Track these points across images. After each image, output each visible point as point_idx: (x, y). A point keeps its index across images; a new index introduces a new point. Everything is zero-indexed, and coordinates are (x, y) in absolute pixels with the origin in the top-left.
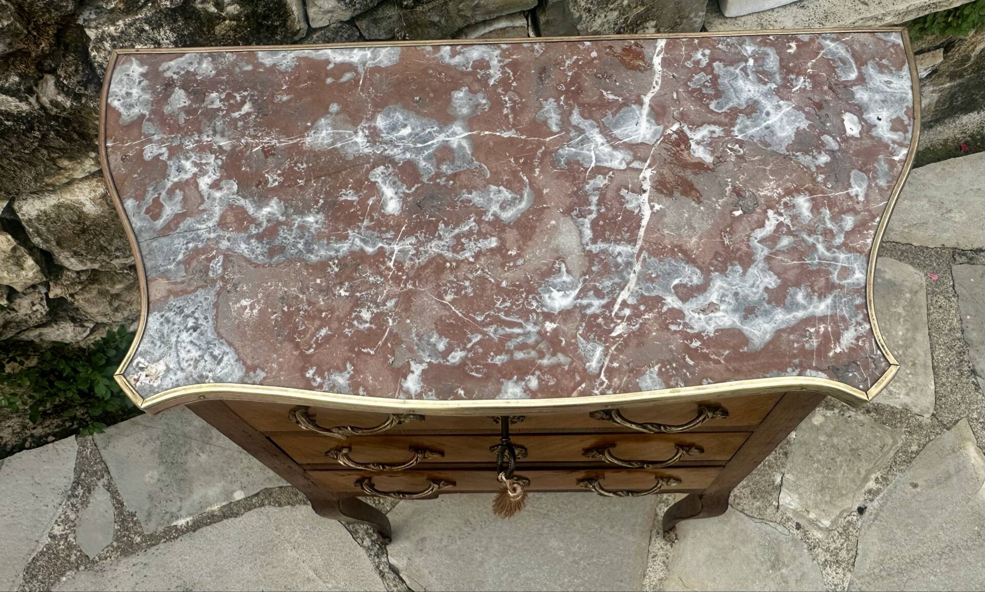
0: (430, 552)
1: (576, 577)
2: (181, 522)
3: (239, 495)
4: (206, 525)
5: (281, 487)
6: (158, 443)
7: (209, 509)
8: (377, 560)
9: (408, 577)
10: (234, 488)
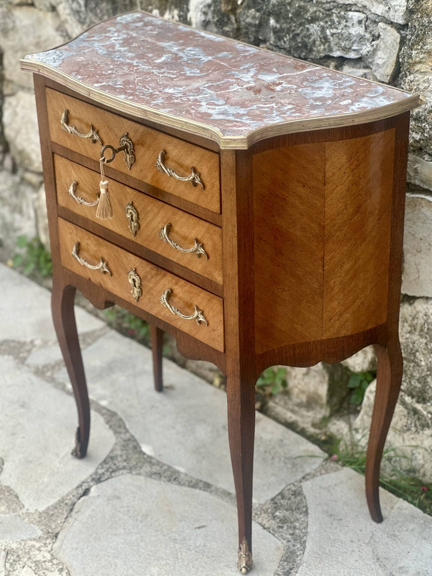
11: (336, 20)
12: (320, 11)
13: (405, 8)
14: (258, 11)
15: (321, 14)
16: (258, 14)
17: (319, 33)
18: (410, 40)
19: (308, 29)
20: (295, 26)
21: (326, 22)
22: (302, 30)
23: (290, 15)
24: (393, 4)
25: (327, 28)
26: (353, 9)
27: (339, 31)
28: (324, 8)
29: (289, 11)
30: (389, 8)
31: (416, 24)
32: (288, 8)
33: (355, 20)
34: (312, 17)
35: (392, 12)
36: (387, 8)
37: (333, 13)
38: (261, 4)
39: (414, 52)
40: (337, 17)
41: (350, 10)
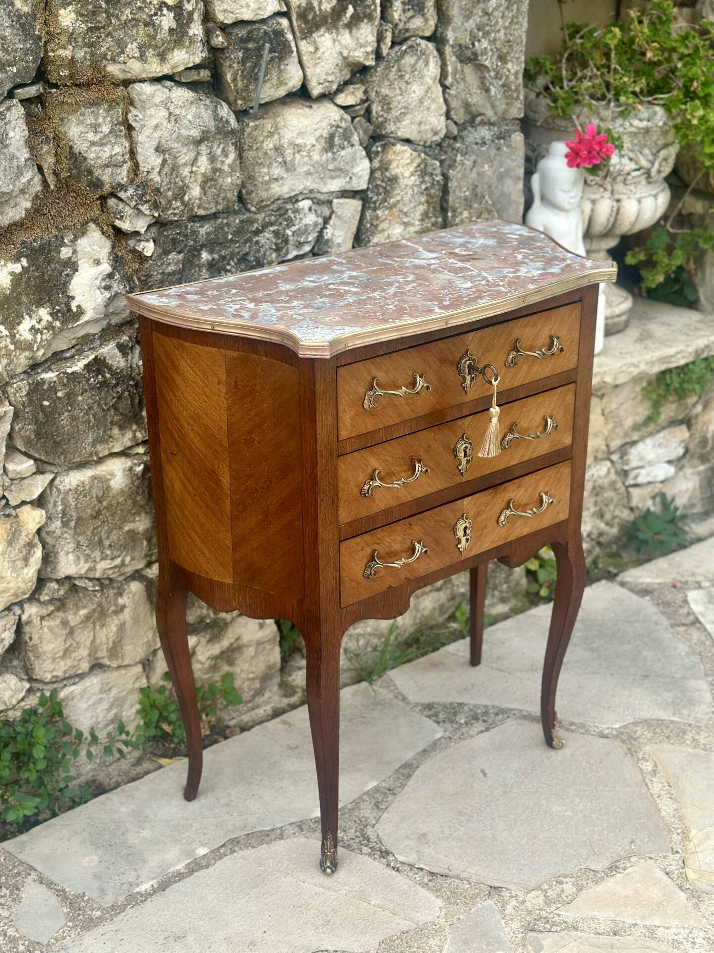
0: (437, 842)
1: (594, 826)
2: (145, 887)
3: (202, 851)
4: (175, 882)
5: (248, 835)
6: (85, 834)
7: (172, 869)
8: (384, 861)
9: (425, 864)
10: (194, 847)
11: (292, 215)
12: (271, 215)
13: (368, 171)
14: (180, 253)
15: (273, 218)
16: (181, 256)
17: (274, 240)
18: (375, 202)
19: (257, 242)
20: (239, 247)
21: (280, 224)
22: (250, 247)
23: (230, 237)
24: (355, 171)
25: (284, 229)
26: (300, 198)
27: (297, 227)
28: (272, 210)
29: (227, 233)
30: (351, 178)
31: (379, 182)
32: (226, 229)
33: (307, 210)
34: (263, 227)
35: (355, 181)
36: (348, 179)
37: (287, 210)
38: (183, 241)
39: (379, 212)
40: (293, 212)
41: (297, 201)
